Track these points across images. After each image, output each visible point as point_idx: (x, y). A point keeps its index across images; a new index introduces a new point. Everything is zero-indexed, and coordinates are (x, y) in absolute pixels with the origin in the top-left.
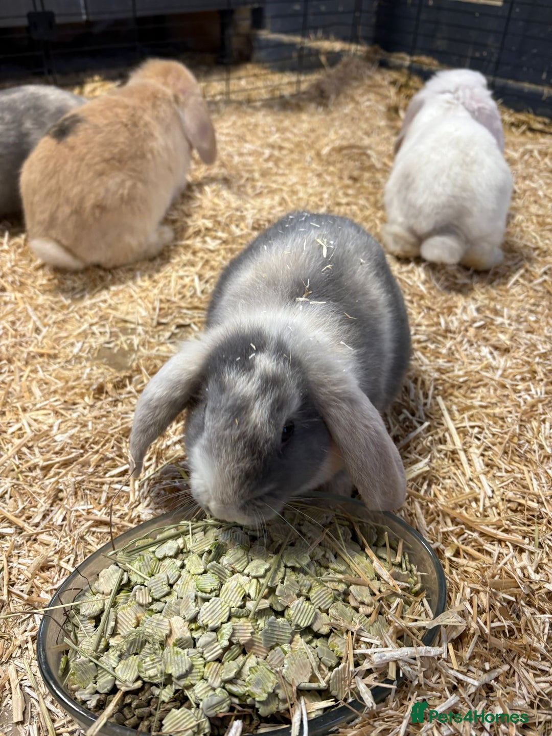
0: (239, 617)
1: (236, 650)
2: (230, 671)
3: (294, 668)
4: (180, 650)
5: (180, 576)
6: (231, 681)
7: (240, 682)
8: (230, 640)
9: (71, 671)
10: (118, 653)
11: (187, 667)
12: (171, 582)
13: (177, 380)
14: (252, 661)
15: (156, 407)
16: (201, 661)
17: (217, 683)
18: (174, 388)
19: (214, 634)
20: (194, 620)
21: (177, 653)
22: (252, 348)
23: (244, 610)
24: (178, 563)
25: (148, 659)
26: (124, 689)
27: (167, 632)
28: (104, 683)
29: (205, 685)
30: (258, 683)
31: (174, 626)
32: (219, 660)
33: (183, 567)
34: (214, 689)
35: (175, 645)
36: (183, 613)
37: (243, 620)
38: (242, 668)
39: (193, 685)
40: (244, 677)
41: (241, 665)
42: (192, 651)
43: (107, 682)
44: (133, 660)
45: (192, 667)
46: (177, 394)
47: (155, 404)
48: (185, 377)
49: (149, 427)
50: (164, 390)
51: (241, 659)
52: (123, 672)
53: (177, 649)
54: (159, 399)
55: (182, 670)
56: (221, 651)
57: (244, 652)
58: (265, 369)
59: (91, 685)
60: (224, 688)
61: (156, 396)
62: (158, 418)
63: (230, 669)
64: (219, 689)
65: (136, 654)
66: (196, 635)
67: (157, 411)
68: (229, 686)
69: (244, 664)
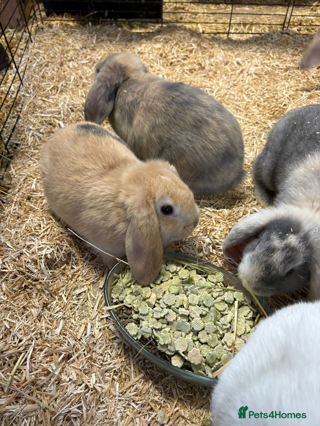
0: (174, 311)
1: (165, 321)
2: (158, 326)
3: (180, 343)
4: (147, 306)
5: (167, 281)
6: (156, 330)
7: (158, 332)
8: (164, 316)
9: (115, 286)
10: (131, 291)
11: (145, 313)
12: (163, 281)
13: (252, 226)
14: (168, 329)
15: (239, 233)
16: (151, 315)
17: (151, 326)
18: (250, 228)
19: (161, 309)
20: (159, 300)
21: (146, 306)
22: (291, 230)
23: (177, 310)
24: (171, 276)
25: (136, 300)
26: (125, 304)
27: (148, 297)
28: (121, 297)
29: (147, 324)
30: (163, 337)
31: (152, 296)
32: (158, 319)
33: (172, 278)
34: (149, 327)
35: (147, 303)
36: (157, 294)
37: (174, 313)
38: (163, 328)
39: (144, 320)
40: (161, 332)
41: (163, 327)
42: (151, 309)
43: (122, 298)
44: (133, 297)
45: (147, 314)
46: (251, 232)
47: (239, 231)
48: (256, 226)
49: (234, 239)
50: (245, 228)
51: (165, 326)
52: (128, 298)
53: (147, 304)
54: (242, 230)
55: (144, 313)
56: (160, 317)
57: (168, 324)
58: (290, 242)
59: (118, 295)
60: (152, 330)
61: (241, 228)
62: (239, 237)
63: (159, 325)
64: (150, 329)
65: (136, 296)
66: (156, 305)
67: (239, 235)
68: (154, 330)
69: (164, 328)
